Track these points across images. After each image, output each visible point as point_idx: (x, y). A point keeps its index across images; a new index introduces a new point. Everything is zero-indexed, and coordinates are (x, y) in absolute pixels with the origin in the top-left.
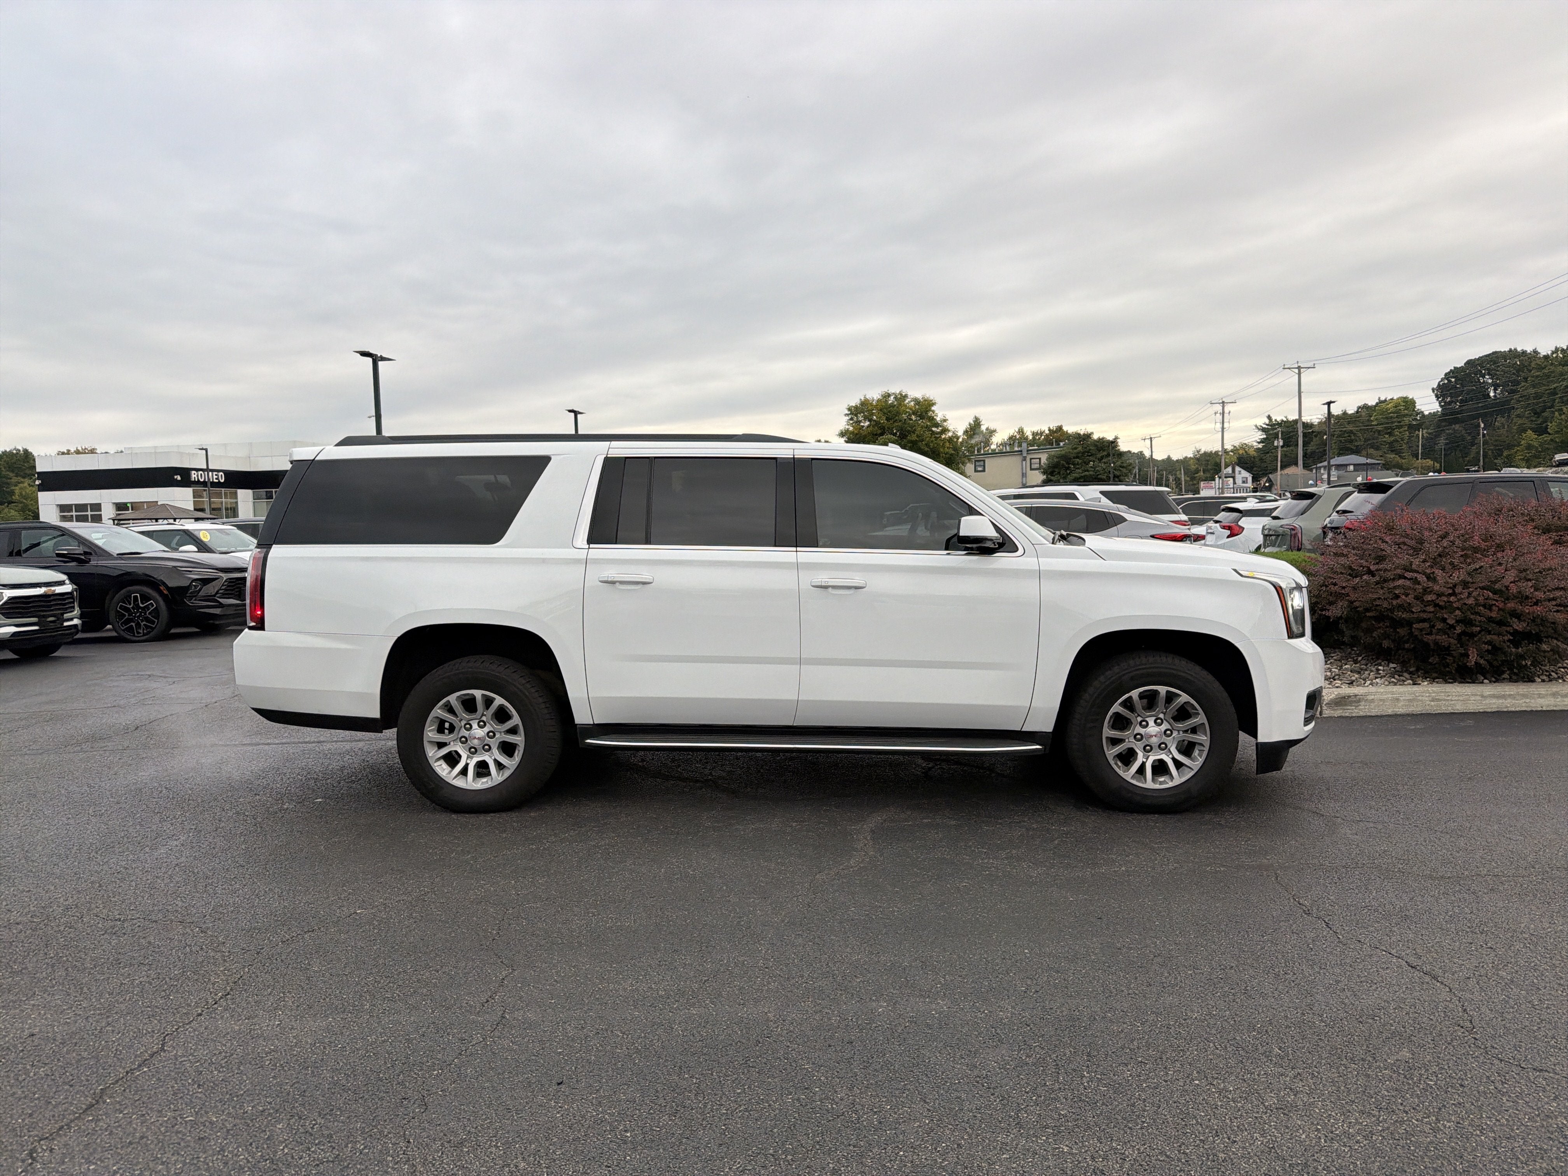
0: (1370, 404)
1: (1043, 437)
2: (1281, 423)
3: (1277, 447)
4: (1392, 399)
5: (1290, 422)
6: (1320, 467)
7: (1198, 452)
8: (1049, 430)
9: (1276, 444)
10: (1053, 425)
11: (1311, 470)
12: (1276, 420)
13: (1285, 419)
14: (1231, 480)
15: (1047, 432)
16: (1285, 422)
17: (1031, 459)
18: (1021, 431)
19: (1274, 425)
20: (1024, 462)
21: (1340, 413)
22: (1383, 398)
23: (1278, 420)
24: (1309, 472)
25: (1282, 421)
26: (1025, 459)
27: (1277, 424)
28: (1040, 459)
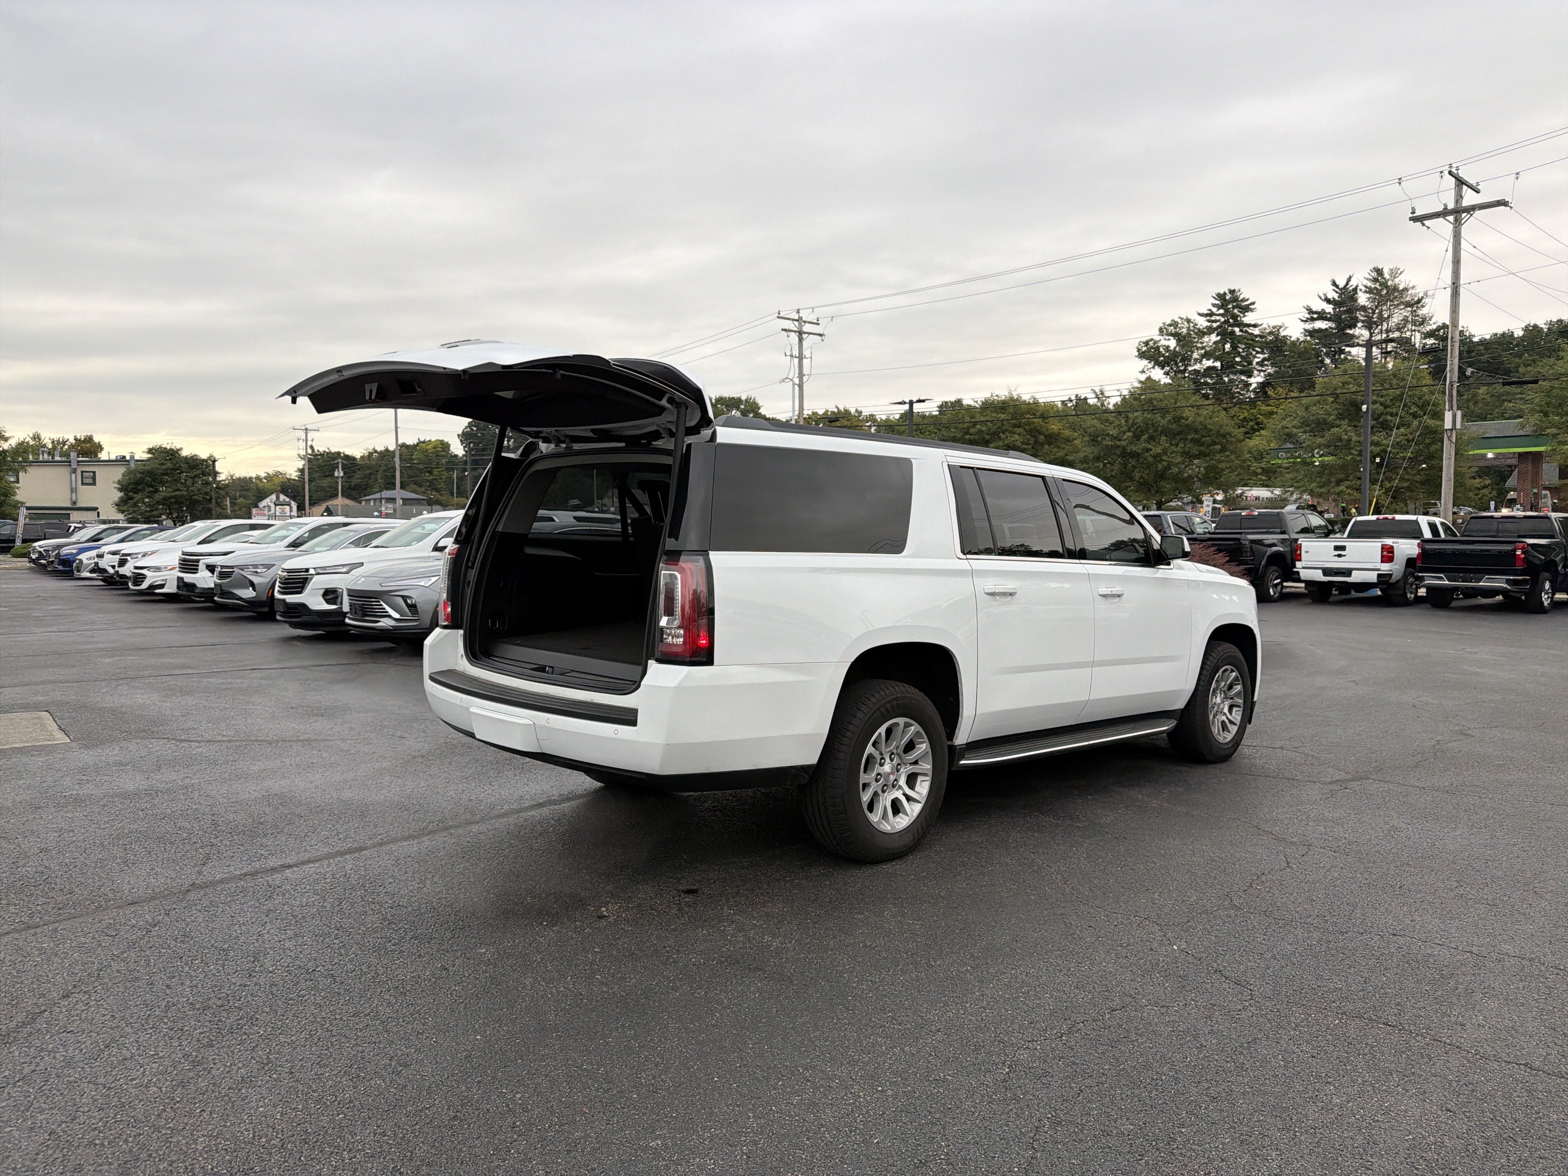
0: (408, 444)
1: (66, 447)
2: (323, 455)
3: (338, 477)
4: (430, 441)
5: (333, 454)
6: (369, 500)
7: (232, 476)
8: (76, 439)
9: (336, 474)
10: (81, 435)
11: (360, 502)
12: (318, 451)
13: (327, 451)
14: (288, 507)
15: (72, 441)
16: (327, 453)
17: (82, 472)
18: (36, 437)
19: (317, 455)
20: (73, 475)
21: (383, 449)
22: (422, 440)
23: (321, 450)
24: (357, 504)
25: (325, 452)
26: (74, 471)
27: (319, 455)
28: (94, 473)
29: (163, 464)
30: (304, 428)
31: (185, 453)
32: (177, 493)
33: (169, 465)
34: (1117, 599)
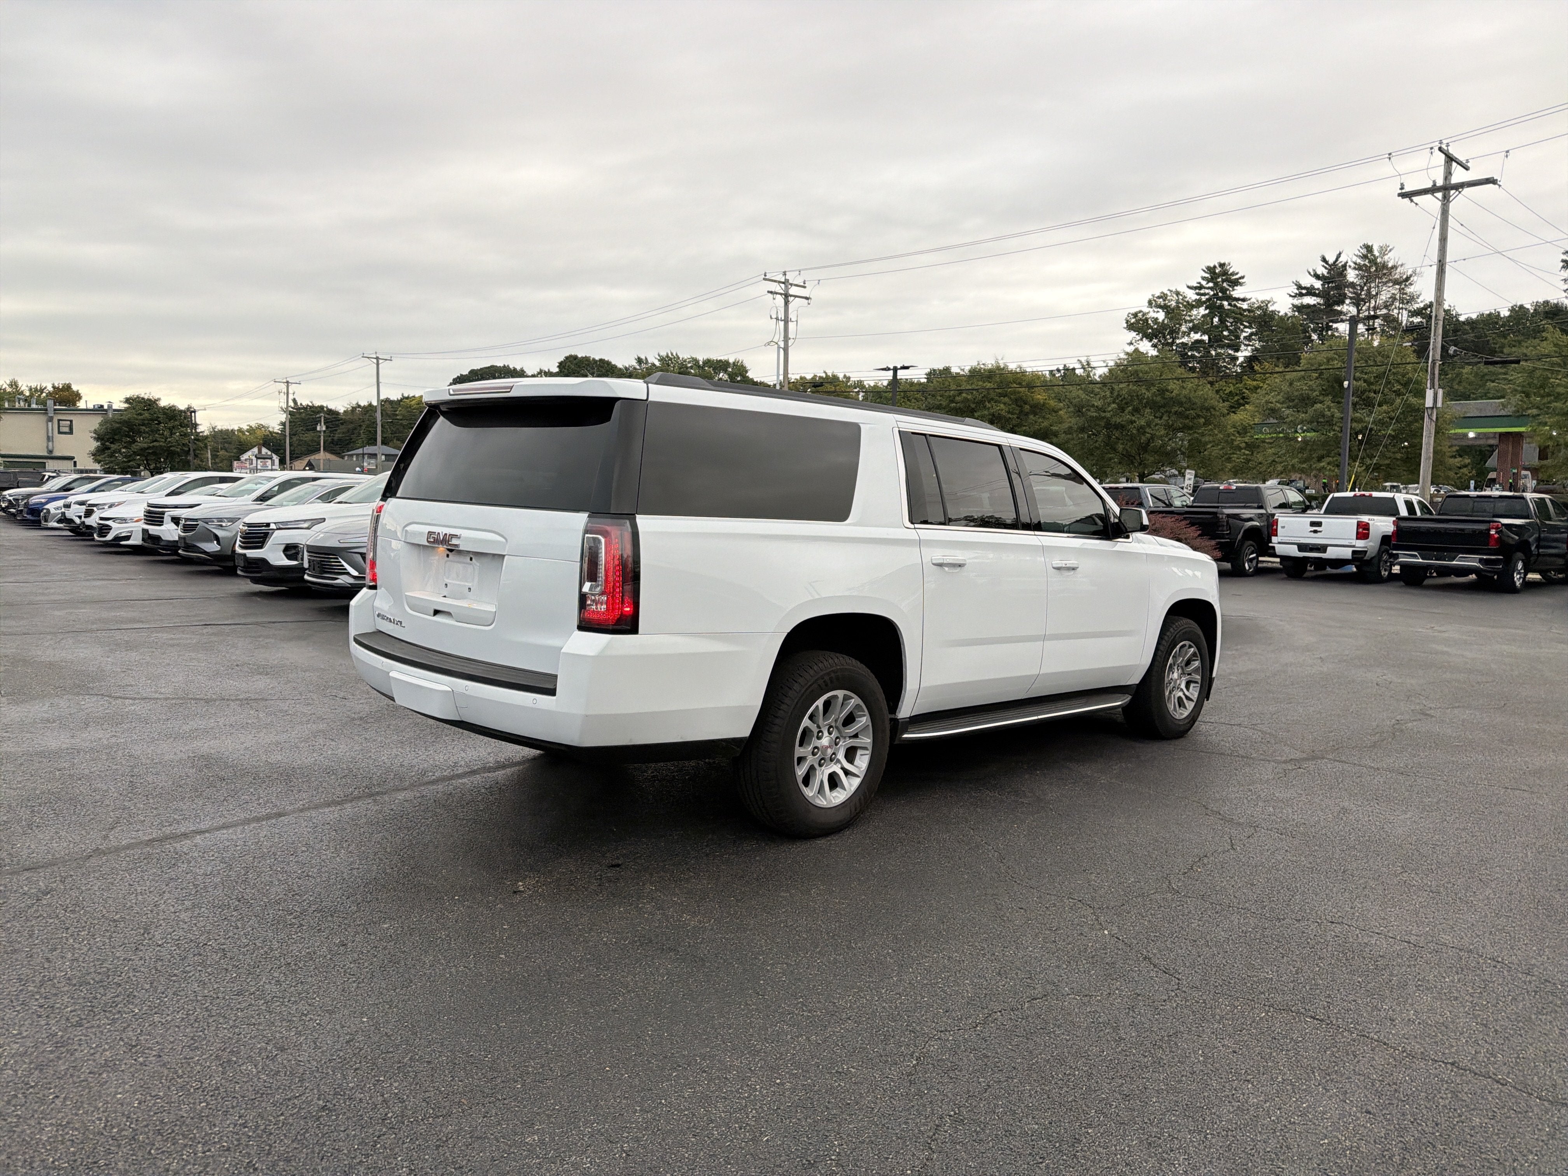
0: (392, 399)
1: (44, 395)
2: (306, 408)
3: (320, 432)
4: (414, 397)
5: (316, 407)
6: (352, 455)
8: (54, 387)
9: (318, 428)
10: (59, 383)
11: (343, 457)
12: (301, 404)
13: (310, 404)
14: (270, 461)
15: (50, 388)
16: (310, 407)
17: (59, 420)
18: (14, 384)
19: (300, 409)
20: (50, 424)
21: (366, 404)
22: (406, 395)
23: (304, 404)
24: (339, 459)
25: (308, 405)
26: (51, 419)
27: (302, 409)
28: (71, 421)
29: (141, 414)
30: (285, 381)
31: (163, 403)
32: (155, 444)
33: (146, 415)
34: (1072, 572)
